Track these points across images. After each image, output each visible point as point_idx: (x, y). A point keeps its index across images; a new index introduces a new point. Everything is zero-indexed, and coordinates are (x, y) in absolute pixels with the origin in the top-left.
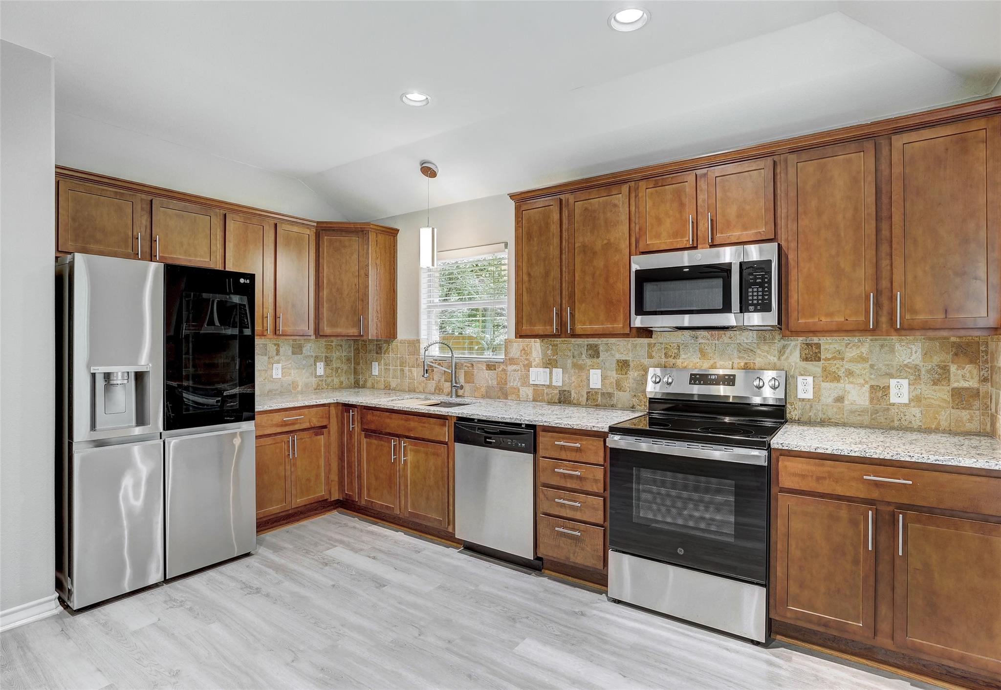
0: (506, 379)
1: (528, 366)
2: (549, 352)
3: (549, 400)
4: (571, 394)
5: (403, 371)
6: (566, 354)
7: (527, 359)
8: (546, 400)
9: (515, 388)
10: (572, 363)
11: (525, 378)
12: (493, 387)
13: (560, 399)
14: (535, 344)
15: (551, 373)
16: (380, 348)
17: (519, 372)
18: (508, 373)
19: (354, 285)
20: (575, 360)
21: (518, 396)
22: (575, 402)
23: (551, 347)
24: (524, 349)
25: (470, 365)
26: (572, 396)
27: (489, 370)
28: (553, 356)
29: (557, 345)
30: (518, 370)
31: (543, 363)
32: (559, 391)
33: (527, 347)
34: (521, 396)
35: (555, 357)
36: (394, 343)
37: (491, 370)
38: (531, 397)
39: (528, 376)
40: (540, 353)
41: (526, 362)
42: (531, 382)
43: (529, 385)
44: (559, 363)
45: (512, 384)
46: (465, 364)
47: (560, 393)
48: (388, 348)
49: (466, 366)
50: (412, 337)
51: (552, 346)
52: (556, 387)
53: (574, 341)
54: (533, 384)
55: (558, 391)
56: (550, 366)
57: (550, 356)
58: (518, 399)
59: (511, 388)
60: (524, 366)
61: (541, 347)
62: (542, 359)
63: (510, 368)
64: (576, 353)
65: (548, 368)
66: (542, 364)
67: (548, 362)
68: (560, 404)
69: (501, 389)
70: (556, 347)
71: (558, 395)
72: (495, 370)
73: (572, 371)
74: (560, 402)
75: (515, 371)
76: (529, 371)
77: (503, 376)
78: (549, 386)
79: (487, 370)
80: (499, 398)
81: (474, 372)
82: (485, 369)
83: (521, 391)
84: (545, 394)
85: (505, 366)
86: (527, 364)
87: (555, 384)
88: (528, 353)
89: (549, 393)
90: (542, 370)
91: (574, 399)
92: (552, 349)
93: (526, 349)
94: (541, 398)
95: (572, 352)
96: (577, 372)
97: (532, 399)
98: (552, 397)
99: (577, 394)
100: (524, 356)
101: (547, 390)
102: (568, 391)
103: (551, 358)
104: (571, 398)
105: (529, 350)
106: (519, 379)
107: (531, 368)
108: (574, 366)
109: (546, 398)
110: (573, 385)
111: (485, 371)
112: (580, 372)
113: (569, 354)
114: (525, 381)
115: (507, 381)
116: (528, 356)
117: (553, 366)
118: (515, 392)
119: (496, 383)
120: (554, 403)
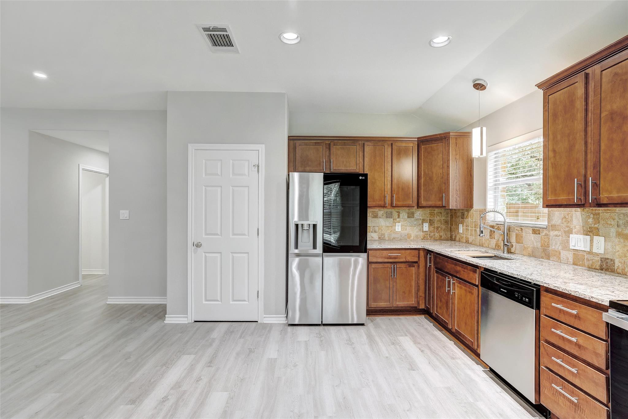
0: (548, 242)
1: (569, 232)
2: (590, 220)
3: (590, 266)
4: (614, 263)
5: (476, 231)
6: (609, 222)
7: (567, 227)
8: (586, 265)
9: (556, 251)
10: (617, 232)
11: (566, 243)
12: (537, 248)
13: (601, 266)
14: (576, 213)
15: (592, 241)
16: (463, 215)
17: (560, 238)
18: (551, 238)
19: (440, 174)
20: (620, 230)
21: (559, 258)
22: (619, 271)
23: (592, 216)
24: (565, 217)
25: (520, 229)
26: (616, 265)
27: (535, 234)
28: (595, 224)
29: (599, 214)
30: (560, 235)
31: (584, 231)
32: (601, 258)
33: (568, 215)
34: (562, 259)
35: (596, 226)
36: (472, 211)
37: (536, 234)
38: (571, 260)
39: (568, 242)
40: (581, 221)
41: (567, 229)
42: (571, 247)
43: (569, 250)
44: (600, 231)
45: (554, 247)
46: (516, 228)
47: (601, 260)
48: (468, 215)
49: (517, 230)
50: (482, 208)
51: (594, 215)
52: (597, 255)
53: (619, 210)
54: (573, 249)
55: (599, 259)
56: (591, 234)
57: (591, 224)
58: (559, 260)
59: (553, 250)
60: (565, 232)
61: (581, 216)
62: (583, 227)
63: (552, 233)
64: (621, 222)
65: (588, 235)
66: (582, 232)
67: (589, 229)
68: (601, 271)
69: (544, 250)
70: (598, 216)
71: (600, 262)
72: (540, 234)
73: (617, 240)
74: (602, 269)
75: (557, 236)
76: (569, 237)
77: (546, 240)
78: (590, 253)
79: (533, 234)
80: (542, 258)
81: (522, 234)
82: (531, 233)
83: (562, 254)
84: (585, 259)
85: (548, 232)
86: (567, 231)
87: (595, 250)
88: (569, 220)
89: (589, 259)
90: (582, 237)
91: (618, 267)
92: (593, 218)
93: (567, 217)
94: (581, 262)
95: (616, 221)
96: (622, 240)
97: (571, 263)
98: (593, 262)
99: (621, 263)
100: (566, 223)
101: (588, 255)
102: (611, 260)
103: (593, 226)
104: (614, 266)
105: (570, 218)
106: (560, 243)
107: (572, 234)
108: (619, 235)
109: (586, 263)
110: (617, 253)
111: (531, 234)
112: (626, 242)
113: (613, 223)
114: (566, 245)
115: (549, 244)
116: (569, 223)
117: (595, 234)
118: (556, 254)
119: (540, 245)
120: (594, 269)
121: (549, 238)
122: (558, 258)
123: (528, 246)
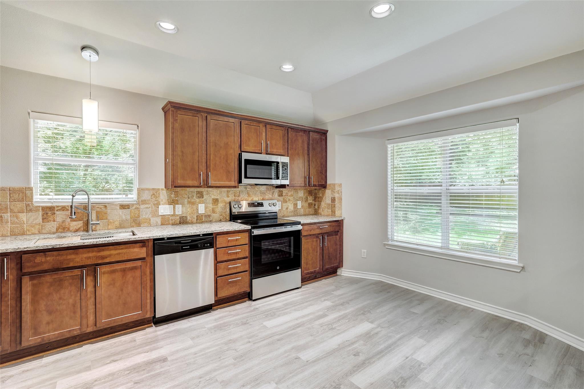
0: (139, 213)
1: (157, 205)
2: (173, 196)
3: (173, 223)
4: (187, 218)
6: (184, 196)
7: (156, 201)
8: (171, 223)
9: (147, 219)
10: (188, 201)
11: (155, 212)
12: (127, 220)
13: (180, 221)
14: (163, 191)
15: (174, 208)
17: (150, 209)
18: (141, 210)
20: (190, 200)
21: (150, 223)
22: (190, 222)
23: (173, 193)
24: (154, 194)
25: (103, 207)
26: (188, 219)
27: (123, 209)
28: (175, 198)
29: (178, 192)
30: (150, 207)
31: (168, 202)
32: (180, 217)
33: (156, 193)
34: (152, 223)
35: (176, 199)
37: (125, 209)
38: (159, 223)
39: (157, 211)
40: (166, 196)
41: (156, 202)
43: (158, 216)
44: (179, 202)
45: (144, 217)
46: (97, 206)
47: (180, 218)
49: (98, 208)
51: (175, 192)
52: (178, 215)
53: (189, 190)
54: (161, 215)
56: (173, 204)
57: (173, 198)
58: (150, 225)
59: (144, 219)
60: (154, 204)
61: (166, 193)
62: (168, 200)
63: (142, 207)
64: (190, 196)
65: (172, 205)
66: (167, 203)
67: (172, 201)
68: (180, 224)
69: (134, 221)
72: (129, 208)
73: (188, 206)
74: (180, 223)
75: (147, 208)
76: (158, 207)
77: (136, 212)
78: (173, 215)
79: (121, 209)
80: (132, 226)
81: (106, 211)
82: (119, 208)
83: (151, 220)
84: (170, 220)
85: (138, 205)
86: (156, 203)
87: (177, 213)
88: (157, 196)
89: (173, 219)
90: (168, 206)
91: (189, 220)
92: (174, 194)
93: (156, 194)
94: (167, 222)
95: (187, 195)
96: (191, 205)
97: (160, 224)
98: (175, 221)
99: (191, 217)
100: (154, 198)
101: (172, 217)
102: (185, 217)
103: (174, 199)
104: (187, 220)
105: (158, 195)
106: (150, 213)
107: (160, 205)
108: (189, 202)
109: (171, 222)
110: (188, 213)
111: (118, 210)
112: (193, 206)
113: (186, 196)
114: (155, 213)
115: (139, 215)
116: (158, 198)
117: (176, 204)
118: (147, 221)
119: (129, 217)
120: (176, 224)
121: (140, 210)
122: (148, 224)
123: (115, 220)
